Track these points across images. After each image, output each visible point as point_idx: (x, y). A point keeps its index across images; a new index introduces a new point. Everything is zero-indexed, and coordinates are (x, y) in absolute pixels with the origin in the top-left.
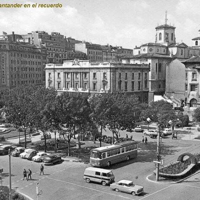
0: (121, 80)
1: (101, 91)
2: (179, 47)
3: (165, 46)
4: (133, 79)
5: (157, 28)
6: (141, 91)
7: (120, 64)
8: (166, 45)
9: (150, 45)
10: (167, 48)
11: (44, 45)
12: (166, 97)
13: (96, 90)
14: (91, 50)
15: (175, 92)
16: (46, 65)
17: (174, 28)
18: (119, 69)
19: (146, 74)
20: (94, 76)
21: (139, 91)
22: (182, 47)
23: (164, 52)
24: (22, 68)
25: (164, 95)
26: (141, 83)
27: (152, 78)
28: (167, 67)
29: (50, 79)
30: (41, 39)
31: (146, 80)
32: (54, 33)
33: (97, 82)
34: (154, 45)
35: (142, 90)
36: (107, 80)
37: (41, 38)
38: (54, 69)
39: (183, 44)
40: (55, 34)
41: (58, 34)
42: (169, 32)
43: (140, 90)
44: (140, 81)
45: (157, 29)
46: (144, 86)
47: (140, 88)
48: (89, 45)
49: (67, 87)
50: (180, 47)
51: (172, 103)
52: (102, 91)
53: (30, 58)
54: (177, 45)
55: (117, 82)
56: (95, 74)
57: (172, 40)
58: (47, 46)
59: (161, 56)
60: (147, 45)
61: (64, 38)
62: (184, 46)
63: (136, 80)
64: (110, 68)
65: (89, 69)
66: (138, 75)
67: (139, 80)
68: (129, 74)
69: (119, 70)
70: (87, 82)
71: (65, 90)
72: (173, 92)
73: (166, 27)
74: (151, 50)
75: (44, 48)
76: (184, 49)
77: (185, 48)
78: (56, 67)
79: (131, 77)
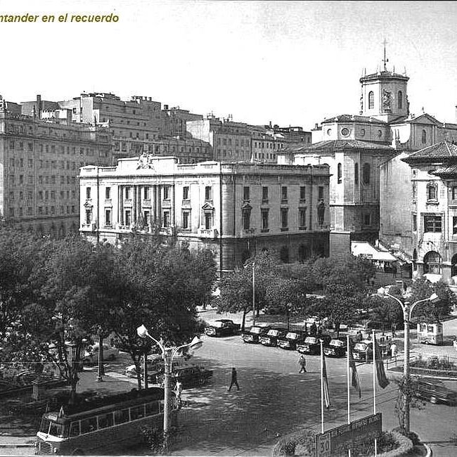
0: (250, 204)
1: (199, 232)
2: (415, 123)
3: (382, 123)
4: (284, 201)
5: (363, 81)
6: (307, 230)
7: (248, 165)
8: (385, 119)
9: (343, 120)
10: (387, 126)
11: (105, 125)
12: (381, 246)
13: (188, 228)
14: (223, 136)
15: (403, 234)
16: (82, 168)
17: (404, 80)
18: (244, 176)
19: (321, 189)
20: (185, 196)
21: (302, 231)
22: (424, 125)
23: (380, 136)
24: (40, 177)
25: (377, 242)
26: (307, 212)
27: (345, 200)
28: (382, 172)
29: (89, 202)
30: (98, 111)
31: (323, 204)
32: (137, 98)
33: (191, 209)
34: (352, 119)
35: (310, 229)
36: (212, 204)
37: (100, 109)
38: (98, 178)
39: (426, 116)
40: (138, 100)
41: (148, 99)
42: (392, 88)
43: (305, 229)
44: (305, 208)
45: (364, 83)
46: (315, 220)
47: (304, 224)
48: (218, 123)
49: (125, 220)
50: (419, 124)
51: (395, 261)
52: (202, 232)
53: (63, 153)
54: (410, 119)
55: (238, 209)
56: (186, 189)
57: (400, 107)
58: (110, 127)
59: (369, 146)
60: (336, 119)
61: (163, 108)
62: (431, 123)
63: (294, 205)
64: (221, 175)
65: (175, 176)
66: (298, 192)
67: (301, 205)
68: (274, 190)
69: (244, 179)
70: (168, 210)
71: (121, 228)
72: (397, 235)
73: (384, 78)
74: (345, 132)
75: (103, 130)
76: (429, 128)
77: (432, 125)
78: (102, 174)
79: (280, 196)
